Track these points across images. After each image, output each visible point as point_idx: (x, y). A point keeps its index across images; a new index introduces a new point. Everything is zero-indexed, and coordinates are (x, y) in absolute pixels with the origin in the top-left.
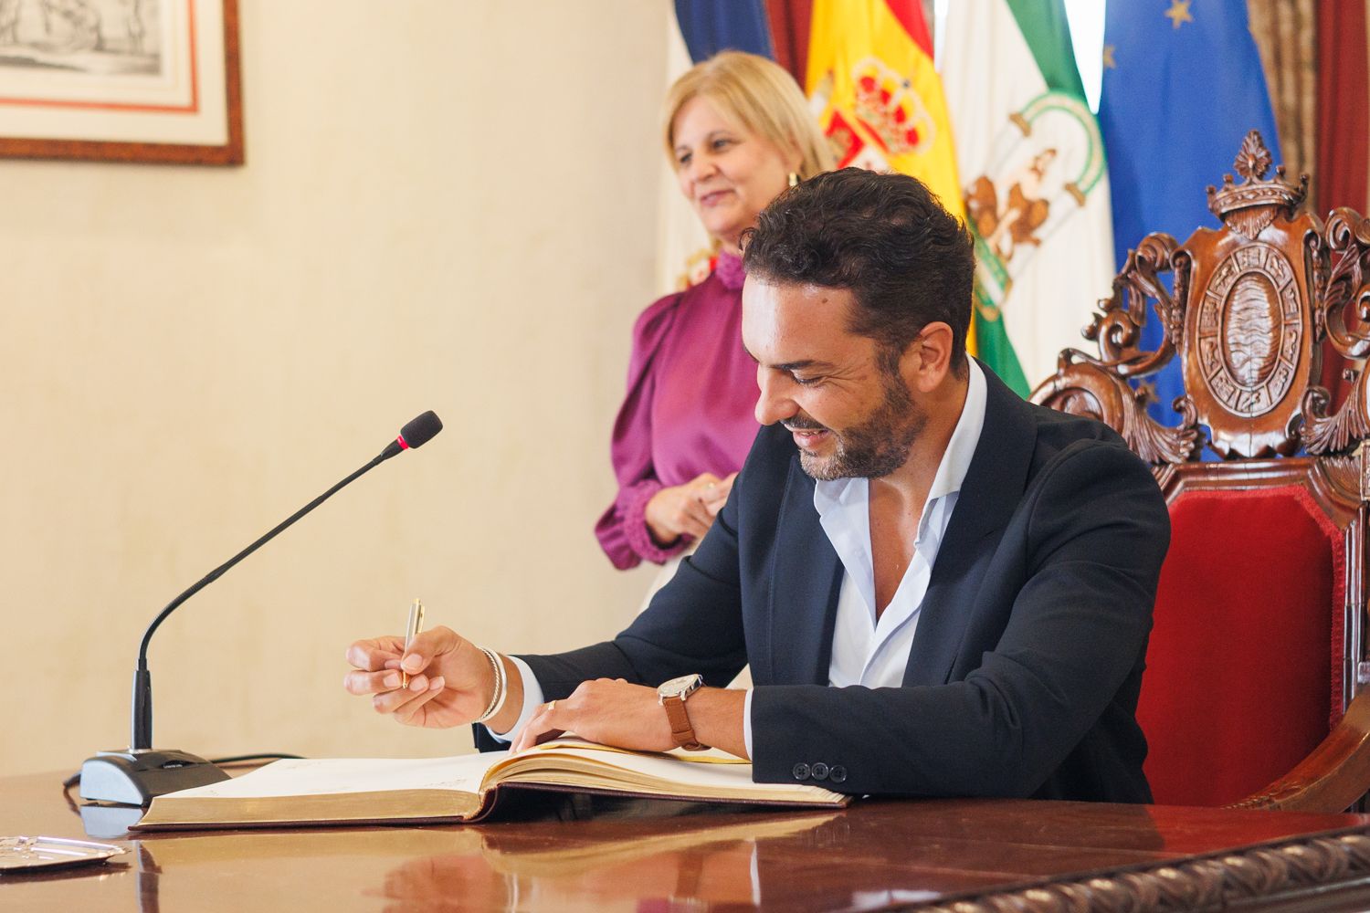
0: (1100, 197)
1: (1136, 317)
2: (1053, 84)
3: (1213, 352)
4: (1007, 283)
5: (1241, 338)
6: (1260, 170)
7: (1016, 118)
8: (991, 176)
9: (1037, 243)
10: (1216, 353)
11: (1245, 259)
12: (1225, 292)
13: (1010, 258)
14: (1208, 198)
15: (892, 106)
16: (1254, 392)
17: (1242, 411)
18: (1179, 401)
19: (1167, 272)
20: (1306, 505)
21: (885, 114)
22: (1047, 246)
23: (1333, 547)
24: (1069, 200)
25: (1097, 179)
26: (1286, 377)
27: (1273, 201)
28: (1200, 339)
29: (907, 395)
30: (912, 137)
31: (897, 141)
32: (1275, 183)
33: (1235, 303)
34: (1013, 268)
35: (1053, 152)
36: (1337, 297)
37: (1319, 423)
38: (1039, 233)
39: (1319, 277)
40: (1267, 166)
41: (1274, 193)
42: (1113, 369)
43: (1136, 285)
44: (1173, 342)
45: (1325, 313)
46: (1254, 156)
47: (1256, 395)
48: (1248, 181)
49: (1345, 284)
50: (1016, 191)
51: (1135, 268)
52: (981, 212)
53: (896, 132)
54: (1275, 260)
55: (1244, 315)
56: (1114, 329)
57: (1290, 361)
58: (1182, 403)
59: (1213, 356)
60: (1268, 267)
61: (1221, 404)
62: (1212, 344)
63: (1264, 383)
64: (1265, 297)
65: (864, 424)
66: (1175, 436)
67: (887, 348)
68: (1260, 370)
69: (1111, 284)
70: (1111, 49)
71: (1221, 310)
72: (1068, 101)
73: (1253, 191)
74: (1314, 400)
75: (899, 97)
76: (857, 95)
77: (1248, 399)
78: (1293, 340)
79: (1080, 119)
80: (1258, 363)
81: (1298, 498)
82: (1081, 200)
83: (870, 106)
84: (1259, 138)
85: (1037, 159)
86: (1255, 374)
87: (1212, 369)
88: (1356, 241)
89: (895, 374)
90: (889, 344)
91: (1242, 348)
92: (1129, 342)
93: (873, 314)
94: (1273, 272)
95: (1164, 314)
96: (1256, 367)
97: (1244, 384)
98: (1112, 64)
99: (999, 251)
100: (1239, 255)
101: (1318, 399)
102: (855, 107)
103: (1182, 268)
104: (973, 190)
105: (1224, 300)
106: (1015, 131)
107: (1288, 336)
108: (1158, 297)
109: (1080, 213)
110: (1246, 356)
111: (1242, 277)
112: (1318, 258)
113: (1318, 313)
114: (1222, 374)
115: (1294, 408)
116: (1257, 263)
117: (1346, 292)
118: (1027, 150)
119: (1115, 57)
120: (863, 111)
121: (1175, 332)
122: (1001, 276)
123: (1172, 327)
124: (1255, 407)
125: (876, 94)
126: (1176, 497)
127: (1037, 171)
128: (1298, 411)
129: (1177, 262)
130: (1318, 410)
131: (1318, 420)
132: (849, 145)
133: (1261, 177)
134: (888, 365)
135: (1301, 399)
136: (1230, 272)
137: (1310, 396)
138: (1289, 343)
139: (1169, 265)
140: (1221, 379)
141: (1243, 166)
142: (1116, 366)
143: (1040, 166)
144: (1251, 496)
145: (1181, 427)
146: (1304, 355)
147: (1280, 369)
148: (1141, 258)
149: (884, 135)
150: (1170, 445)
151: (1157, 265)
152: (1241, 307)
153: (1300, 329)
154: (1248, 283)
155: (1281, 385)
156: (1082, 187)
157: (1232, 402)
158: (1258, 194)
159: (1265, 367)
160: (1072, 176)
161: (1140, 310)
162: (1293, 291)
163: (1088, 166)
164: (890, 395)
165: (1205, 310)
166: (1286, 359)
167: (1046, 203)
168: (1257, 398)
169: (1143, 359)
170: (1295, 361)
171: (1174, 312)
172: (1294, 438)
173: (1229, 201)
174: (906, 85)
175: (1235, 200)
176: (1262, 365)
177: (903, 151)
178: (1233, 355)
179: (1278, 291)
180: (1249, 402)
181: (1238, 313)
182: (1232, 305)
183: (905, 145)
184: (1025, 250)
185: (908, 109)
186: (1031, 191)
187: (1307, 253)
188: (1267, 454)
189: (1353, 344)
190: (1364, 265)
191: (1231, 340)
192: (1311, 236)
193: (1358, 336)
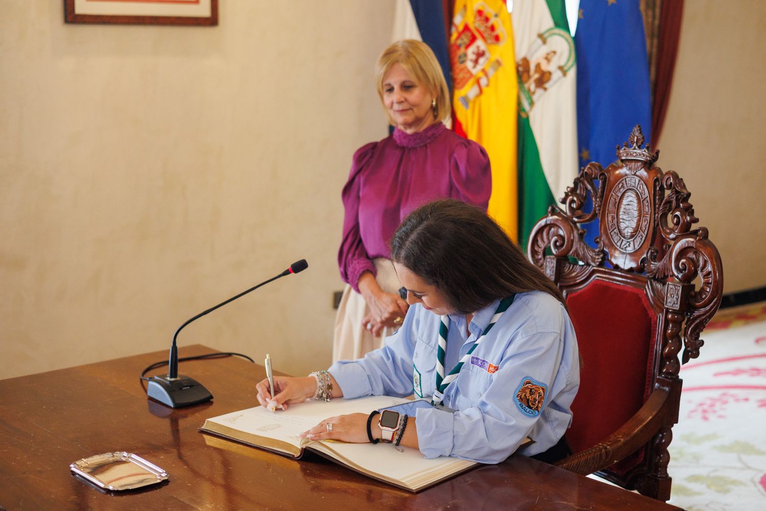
0: (572, 73)
1: (582, 199)
2: (557, 25)
3: (613, 220)
4: (532, 104)
5: (625, 217)
6: (639, 144)
7: (540, 36)
8: (529, 58)
9: (545, 89)
10: (614, 221)
11: (629, 182)
12: (620, 195)
13: (534, 93)
14: (617, 151)
15: (489, 24)
16: (628, 242)
17: (622, 249)
18: (597, 238)
19: (596, 180)
20: (643, 301)
21: (486, 27)
22: (549, 92)
23: (652, 323)
24: (559, 73)
25: (572, 66)
26: (641, 239)
27: (643, 159)
28: (608, 213)
30: (497, 38)
31: (490, 39)
32: (645, 151)
33: (624, 201)
34: (535, 98)
35: (554, 52)
36: (665, 210)
37: (653, 264)
38: (547, 85)
39: (659, 199)
40: (642, 143)
41: (644, 156)
42: (571, 219)
43: (584, 184)
44: (597, 212)
45: (659, 216)
46: (637, 136)
47: (628, 243)
48: (633, 148)
49: (669, 205)
50: (538, 66)
51: (583, 177)
52: (523, 72)
53: (490, 35)
54: (641, 186)
55: (628, 207)
56: (572, 201)
57: (644, 232)
58: (598, 240)
59: (613, 222)
60: (638, 188)
61: (614, 244)
62: (612, 216)
63: (632, 239)
64: (636, 201)
66: (594, 254)
68: (631, 233)
69: (573, 181)
70: (582, 11)
71: (618, 202)
72: (563, 32)
73: (635, 153)
74: (651, 252)
75: (493, 21)
76: (475, 17)
77: (625, 244)
78: (646, 223)
79: (567, 40)
80: (630, 230)
81: (640, 296)
82: (565, 73)
83: (480, 22)
84: (640, 129)
85: (548, 54)
86: (629, 234)
87: (611, 227)
88: (675, 188)
91: (625, 221)
92: (579, 208)
94: (640, 191)
95: (594, 199)
96: (630, 231)
97: (624, 237)
98: (581, 17)
99: (529, 90)
100: (627, 179)
101: (653, 253)
102: (474, 22)
103: (603, 180)
104: (521, 63)
105: (619, 198)
106: (539, 41)
107: (644, 221)
108: (592, 191)
109: (564, 79)
110: (626, 226)
111: (627, 190)
112: (658, 191)
113: (657, 215)
114: (615, 230)
115: (643, 254)
116: (634, 185)
117: (669, 208)
118: (544, 50)
119: (583, 14)
120: (477, 24)
121: (597, 208)
122: (530, 101)
123: (596, 206)
124: (628, 249)
125: (483, 18)
126: (591, 282)
127: (548, 59)
128: (645, 256)
129: (601, 177)
130: (654, 258)
131: (653, 263)
132: (471, 38)
133: (639, 147)
135: (646, 251)
136: (623, 186)
137: (650, 251)
138: (644, 224)
139: (597, 178)
140: (615, 233)
141: (632, 140)
142: (572, 218)
143: (549, 57)
144: (622, 288)
145: (597, 250)
146: (649, 231)
147: (639, 235)
148: (586, 172)
149: (486, 35)
150: (592, 257)
151: (593, 176)
152: (627, 203)
153: (648, 219)
154: (630, 193)
155: (639, 242)
156: (566, 68)
157: (619, 244)
158: (637, 155)
159: (633, 232)
160: (562, 63)
161: (584, 194)
162: (647, 202)
163: (568, 60)
165: (611, 201)
166: (642, 231)
167: (550, 73)
168: (629, 245)
169: (584, 217)
170: (646, 232)
171: (598, 199)
172: (643, 267)
173: (625, 155)
174: (496, 16)
175: (628, 155)
176: (632, 231)
177: (492, 43)
178: (621, 223)
179: (642, 200)
180: (625, 246)
181: (625, 205)
182: (622, 201)
183: (494, 41)
184: (539, 91)
185: (496, 26)
186: (545, 67)
187: (655, 187)
188: (631, 270)
189: (670, 234)
190: (677, 200)
191: (621, 217)
192: (657, 180)
193: (672, 231)
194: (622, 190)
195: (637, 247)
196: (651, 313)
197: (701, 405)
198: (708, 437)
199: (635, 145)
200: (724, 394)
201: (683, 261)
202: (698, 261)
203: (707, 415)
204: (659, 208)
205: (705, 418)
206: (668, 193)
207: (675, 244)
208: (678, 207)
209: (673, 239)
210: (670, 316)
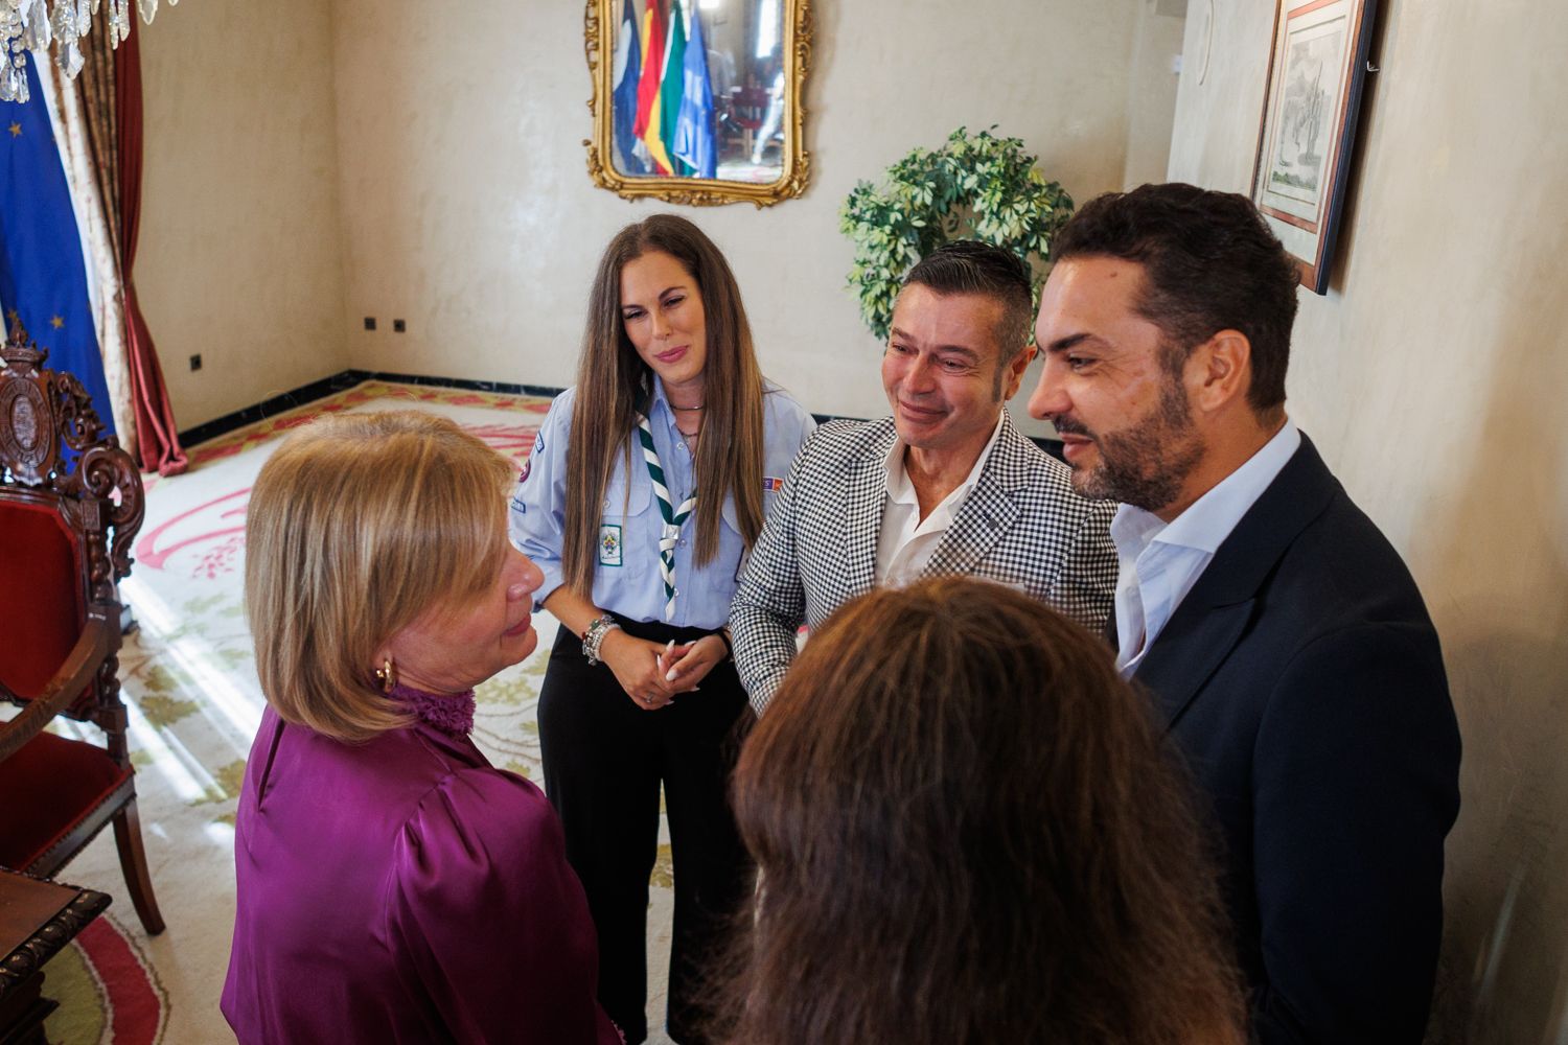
3: (7, 431)
5: (21, 427)
6: (23, 342)
10: (9, 431)
11: (19, 386)
12: (10, 401)
16: (29, 455)
20: (58, 522)
23: (72, 546)
26: (44, 451)
29: (1187, 409)
32: (31, 350)
33: (16, 408)
36: (65, 418)
37: (62, 479)
39: (56, 405)
40: (26, 340)
45: (60, 424)
46: (19, 332)
48: (17, 346)
49: (69, 411)
54: (34, 389)
55: (22, 415)
57: (45, 443)
59: (7, 433)
60: (31, 392)
61: (13, 458)
62: (6, 426)
63: (34, 451)
64: (30, 408)
65: (1131, 431)
67: (1172, 342)
68: (31, 444)
71: (9, 409)
77: (27, 457)
78: (46, 433)
81: (54, 517)
86: (29, 446)
87: (7, 439)
88: (73, 392)
89: (1177, 380)
90: (1175, 339)
91: (21, 432)
93: (1163, 297)
94: (33, 396)
96: (29, 443)
97: (24, 450)
100: (16, 383)
105: (10, 405)
107: (43, 431)
110: (23, 437)
111: (18, 395)
112: (54, 395)
113: (57, 423)
114: (12, 443)
115: (49, 468)
116: (25, 389)
117: (70, 416)
124: (31, 462)
128: (51, 469)
134: (1172, 365)
135: (52, 465)
136: (12, 391)
138: (44, 433)
140: (13, 445)
144: (31, 508)
146: (51, 442)
147: (41, 446)
152: (20, 411)
153: (48, 428)
154: (21, 399)
155: (42, 454)
157: (18, 457)
159: (33, 444)
162: (44, 408)
164: (1166, 401)
166: (43, 441)
168: (31, 458)
170: (48, 443)
172: (51, 482)
173: (9, 354)
175: (12, 355)
176: (32, 442)
178: (18, 434)
179: (37, 407)
180: (27, 460)
181: (18, 413)
182: (14, 409)
187: (49, 392)
188: (38, 486)
189: (76, 444)
190: (77, 406)
191: (16, 427)
192: (50, 384)
193: (78, 441)
194: (12, 396)
195: (41, 460)
196: (69, 535)
197: (208, 558)
198: (215, 600)
199: (18, 343)
200: (232, 540)
201: (96, 473)
202: (113, 472)
203: (214, 571)
204: (58, 416)
205: (211, 575)
206: (67, 398)
207: (83, 456)
208: (79, 414)
209: (80, 450)
210: (92, 537)
